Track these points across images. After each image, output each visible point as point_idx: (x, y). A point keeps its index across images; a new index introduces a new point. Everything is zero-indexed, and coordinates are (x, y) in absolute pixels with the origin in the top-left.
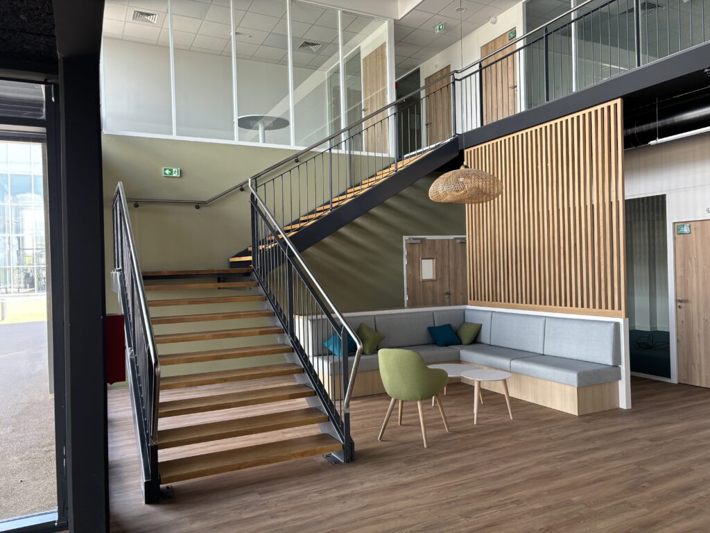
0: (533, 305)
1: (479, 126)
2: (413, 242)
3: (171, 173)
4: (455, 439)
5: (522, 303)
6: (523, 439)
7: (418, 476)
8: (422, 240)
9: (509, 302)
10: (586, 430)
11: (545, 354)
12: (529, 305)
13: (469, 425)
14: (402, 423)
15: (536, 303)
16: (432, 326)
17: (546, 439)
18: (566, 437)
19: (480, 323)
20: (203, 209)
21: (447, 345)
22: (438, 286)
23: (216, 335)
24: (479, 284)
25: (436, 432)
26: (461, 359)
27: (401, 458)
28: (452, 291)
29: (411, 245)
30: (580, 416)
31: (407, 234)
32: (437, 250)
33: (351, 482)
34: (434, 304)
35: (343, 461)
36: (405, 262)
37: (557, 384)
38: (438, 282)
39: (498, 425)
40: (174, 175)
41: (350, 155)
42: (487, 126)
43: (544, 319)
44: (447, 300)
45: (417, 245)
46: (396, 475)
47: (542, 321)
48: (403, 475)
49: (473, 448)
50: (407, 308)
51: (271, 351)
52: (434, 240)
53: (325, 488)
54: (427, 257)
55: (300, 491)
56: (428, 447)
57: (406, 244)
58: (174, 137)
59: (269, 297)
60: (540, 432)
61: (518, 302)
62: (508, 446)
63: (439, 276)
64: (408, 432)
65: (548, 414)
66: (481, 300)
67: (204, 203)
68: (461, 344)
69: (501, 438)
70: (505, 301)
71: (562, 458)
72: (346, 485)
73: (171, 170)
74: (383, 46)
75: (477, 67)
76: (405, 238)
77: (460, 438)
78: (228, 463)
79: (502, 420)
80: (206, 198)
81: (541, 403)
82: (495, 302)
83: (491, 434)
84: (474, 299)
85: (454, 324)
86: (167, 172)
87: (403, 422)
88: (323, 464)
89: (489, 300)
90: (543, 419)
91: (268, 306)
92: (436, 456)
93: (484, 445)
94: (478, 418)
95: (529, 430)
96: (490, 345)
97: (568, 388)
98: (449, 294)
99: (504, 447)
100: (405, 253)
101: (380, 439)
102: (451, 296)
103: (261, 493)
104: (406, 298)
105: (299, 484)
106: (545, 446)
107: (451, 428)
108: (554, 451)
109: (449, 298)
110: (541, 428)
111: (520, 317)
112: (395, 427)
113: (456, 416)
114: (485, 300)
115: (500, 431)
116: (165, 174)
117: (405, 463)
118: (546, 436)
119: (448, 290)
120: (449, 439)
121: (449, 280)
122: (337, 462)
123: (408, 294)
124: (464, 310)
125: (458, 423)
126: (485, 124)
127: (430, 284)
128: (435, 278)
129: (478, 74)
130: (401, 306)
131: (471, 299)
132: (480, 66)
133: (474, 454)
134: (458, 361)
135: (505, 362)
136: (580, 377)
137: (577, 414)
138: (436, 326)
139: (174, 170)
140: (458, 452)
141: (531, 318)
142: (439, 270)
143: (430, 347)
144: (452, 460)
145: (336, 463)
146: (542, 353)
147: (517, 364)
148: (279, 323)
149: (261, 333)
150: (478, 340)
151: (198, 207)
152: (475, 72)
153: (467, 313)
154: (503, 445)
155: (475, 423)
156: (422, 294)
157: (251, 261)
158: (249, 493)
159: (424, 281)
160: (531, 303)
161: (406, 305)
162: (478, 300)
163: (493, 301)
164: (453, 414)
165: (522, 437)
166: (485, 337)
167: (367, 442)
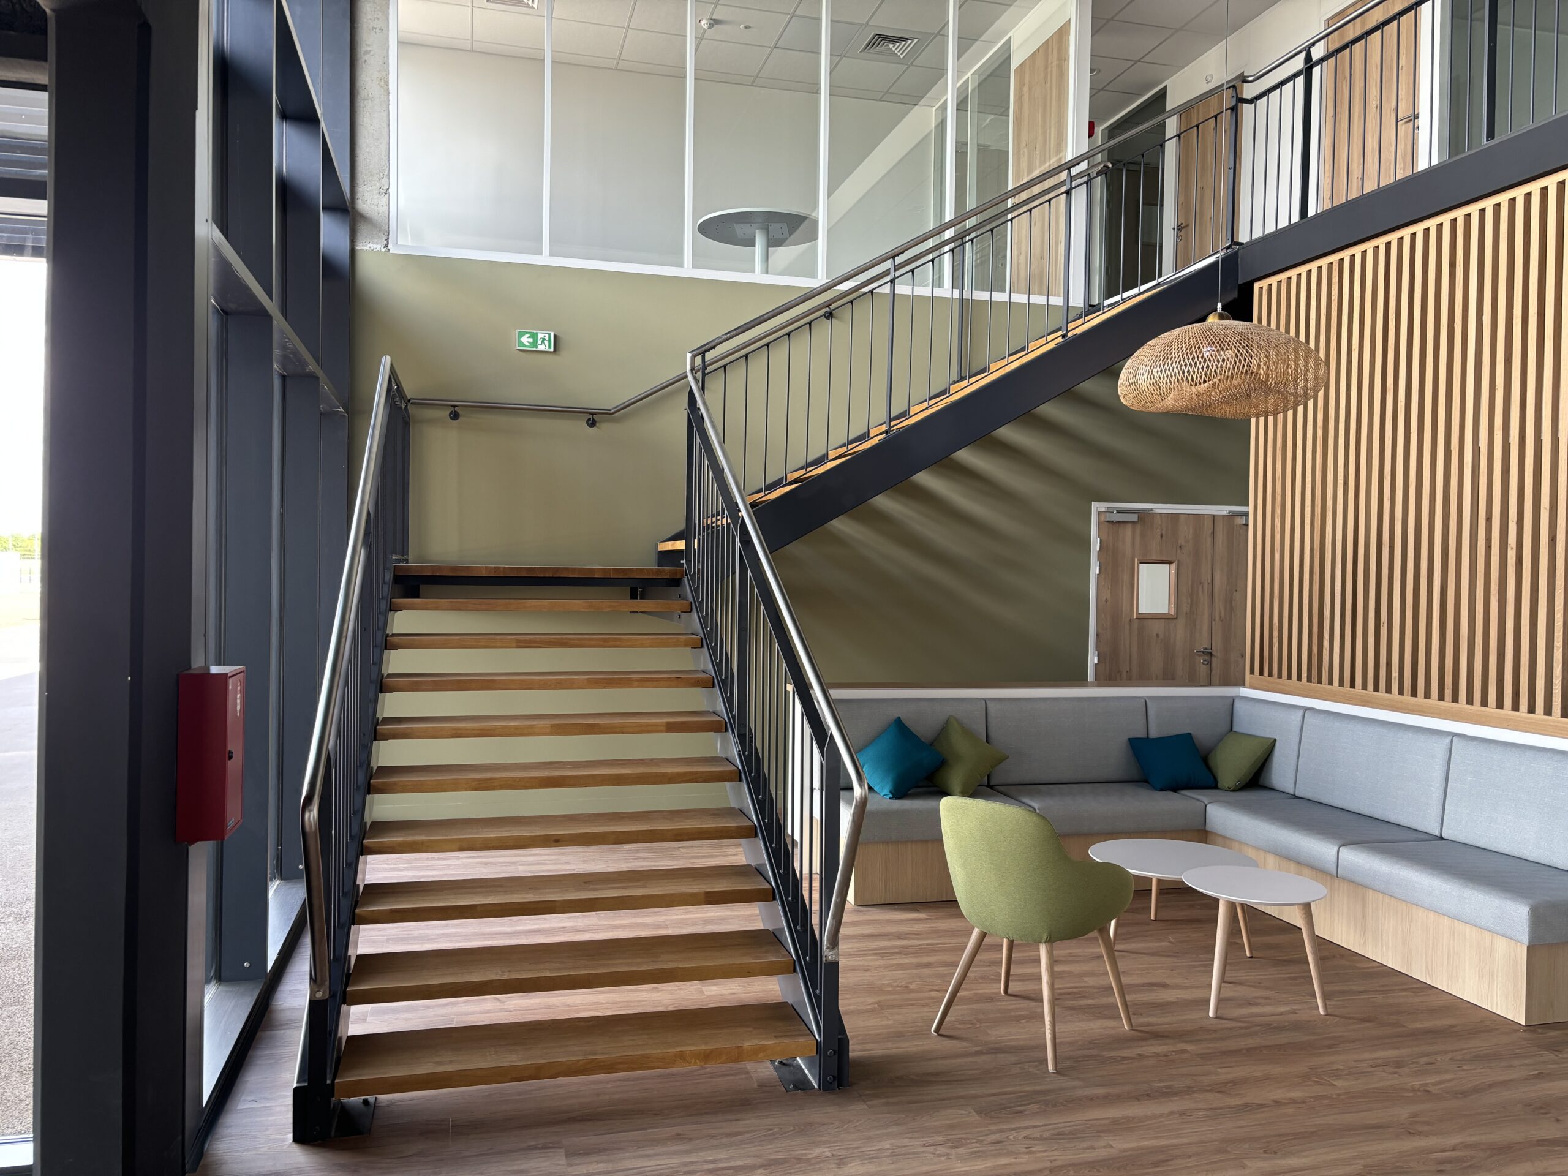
0: (1420, 699)
1: (1296, 218)
2: (1117, 517)
3: (534, 343)
4: (1141, 1057)
5: (1389, 690)
6: (1339, 1083)
7: (1004, 1161)
8: (1143, 514)
9: (1353, 685)
10: (1540, 1076)
11: (1444, 836)
12: (1407, 698)
13: (1194, 1015)
14: (1010, 991)
15: (1427, 696)
16: (1141, 734)
17: (1413, 1090)
18: (1476, 1090)
19: (1269, 734)
20: (604, 429)
21: (1175, 789)
22: (1180, 633)
23: (559, 726)
24: (1276, 634)
25: (1096, 1027)
26: (1208, 828)
27: (975, 1097)
28: (1217, 647)
29: (1111, 525)
30: (1530, 1027)
31: (1100, 499)
32: (1181, 541)
33: (816, 1152)
34: (1168, 678)
35: (816, 1086)
36: (1095, 569)
37: (1468, 928)
38: (1181, 622)
39: (1280, 1028)
40: (541, 348)
41: (961, 300)
42: (1318, 216)
43: (1448, 740)
44: (1203, 669)
45: (1129, 527)
46: (941, 1150)
47: (1440, 747)
48: (961, 1151)
49: (1188, 1091)
50: (1092, 685)
51: (685, 774)
52: (1175, 517)
53: (740, 1163)
54: (1154, 557)
55: (675, 1161)
56: (1058, 1072)
57: (1099, 524)
58: (545, 259)
59: (710, 640)
60: (1398, 1064)
61: (1376, 689)
62: (1293, 1101)
63: (1185, 607)
64: (1018, 1019)
65: (1433, 1011)
66: (1280, 676)
67: (607, 414)
68: (1215, 786)
69: (1276, 1070)
70: (1341, 684)
71: (1449, 1161)
72: (799, 1160)
73: (534, 336)
74: (1062, 32)
75: (1299, 63)
76: (1097, 507)
77: (1157, 1055)
78: (512, 1059)
79: (1294, 1012)
80: (610, 402)
81: (1419, 973)
82: (1314, 685)
83: (1250, 1051)
84: (1261, 673)
85: (1202, 734)
86: (526, 340)
87: (1014, 987)
88: (763, 1085)
89: (1299, 678)
90: (1418, 1025)
91: (703, 663)
92: (1073, 1103)
93: (1221, 1088)
94: (1220, 1000)
95: (1367, 1056)
96: (1295, 796)
97: (1501, 944)
98: (1208, 653)
99: (1277, 1103)
100: (1096, 546)
101: (937, 1030)
102: (1214, 660)
103: (572, 1154)
104: (1093, 659)
105: (679, 1138)
106: (1403, 1112)
107: (1138, 1020)
108: (1426, 1134)
109: (1209, 663)
110: (1404, 1051)
111: (1378, 730)
112: (990, 999)
113: (1164, 986)
114: (1289, 677)
115: (1280, 1047)
116: (521, 344)
117: (979, 1112)
118: (1417, 1082)
119: (1205, 645)
120: (1125, 1053)
121: (1212, 619)
122: (802, 1085)
123: (1097, 648)
124: (1233, 700)
125: (1163, 1007)
126: (1311, 212)
127: (1157, 627)
128: (1172, 612)
129: (1300, 81)
130: (1078, 678)
131: (1252, 672)
132: (1308, 58)
133: (1183, 1113)
134: (1201, 833)
135: (1323, 850)
136: (1539, 919)
137: (1523, 1022)
138: (1154, 734)
139: (541, 336)
140: (1138, 1098)
141: (1409, 735)
142: (1184, 591)
143: (1129, 789)
144: (1115, 1121)
145: (796, 1087)
146: (1437, 833)
147: (1355, 859)
148: (720, 707)
149: (671, 728)
150: (1261, 782)
151: (592, 423)
152: (1296, 75)
153: (1239, 706)
154: (1279, 1094)
155: (1211, 1014)
156: (1135, 649)
157: (682, 551)
158: (545, 1147)
159: (1143, 618)
160: (1414, 693)
161: (1091, 677)
162: (1270, 675)
163: (1309, 680)
164: (1159, 977)
165: (1338, 1075)
166: (1281, 774)
167: (900, 1035)
